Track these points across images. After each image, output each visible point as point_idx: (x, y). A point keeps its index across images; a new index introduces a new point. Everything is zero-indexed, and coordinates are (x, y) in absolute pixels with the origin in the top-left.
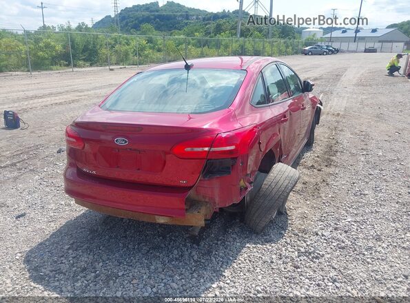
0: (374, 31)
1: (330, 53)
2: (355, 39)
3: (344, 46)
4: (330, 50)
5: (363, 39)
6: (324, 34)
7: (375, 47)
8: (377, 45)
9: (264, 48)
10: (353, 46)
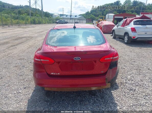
0: (76, 16)
1: (65, 23)
2: (71, 19)
3: (68, 21)
4: (65, 22)
5: (73, 19)
6: (60, 16)
7: (78, 22)
8: (78, 21)
9: (42, 21)
10: (71, 21)
